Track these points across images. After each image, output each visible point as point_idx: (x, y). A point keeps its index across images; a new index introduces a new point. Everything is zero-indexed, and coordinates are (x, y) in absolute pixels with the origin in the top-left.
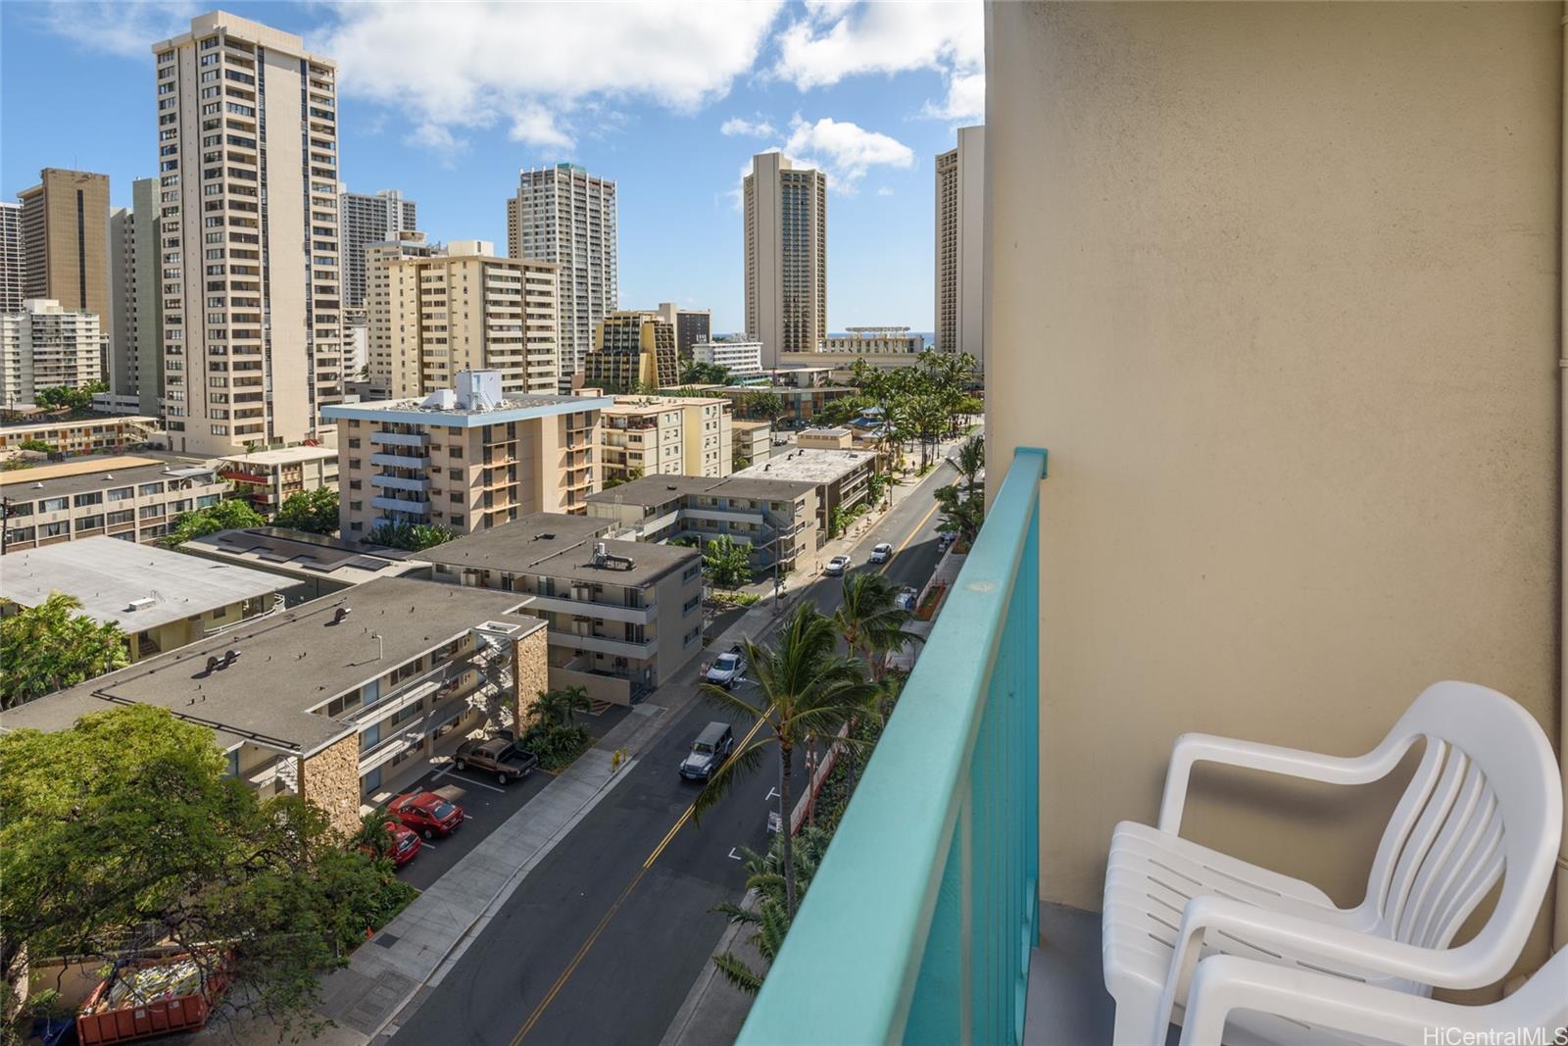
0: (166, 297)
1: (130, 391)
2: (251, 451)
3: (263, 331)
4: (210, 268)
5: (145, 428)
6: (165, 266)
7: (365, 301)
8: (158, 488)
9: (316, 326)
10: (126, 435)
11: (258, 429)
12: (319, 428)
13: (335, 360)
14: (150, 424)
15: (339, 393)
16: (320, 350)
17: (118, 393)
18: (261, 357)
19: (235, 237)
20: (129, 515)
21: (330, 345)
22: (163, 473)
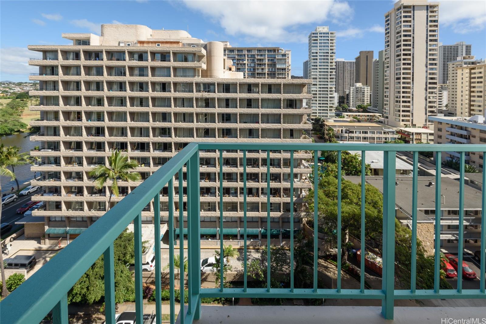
0: (385, 82)
1: (376, 107)
2: (406, 127)
3: (411, 92)
4: (397, 73)
5: (379, 117)
6: (385, 74)
7: (448, 82)
8: (381, 133)
9: (428, 90)
10: (374, 118)
11: (408, 121)
12: (428, 123)
13: (435, 102)
14: (380, 116)
15: (436, 113)
16: (429, 98)
17: (373, 107)
18: (410, 99)
19: (404, 64)
20: (374, 138)
21: (433, 97)
22: (382, 129)
